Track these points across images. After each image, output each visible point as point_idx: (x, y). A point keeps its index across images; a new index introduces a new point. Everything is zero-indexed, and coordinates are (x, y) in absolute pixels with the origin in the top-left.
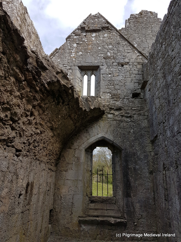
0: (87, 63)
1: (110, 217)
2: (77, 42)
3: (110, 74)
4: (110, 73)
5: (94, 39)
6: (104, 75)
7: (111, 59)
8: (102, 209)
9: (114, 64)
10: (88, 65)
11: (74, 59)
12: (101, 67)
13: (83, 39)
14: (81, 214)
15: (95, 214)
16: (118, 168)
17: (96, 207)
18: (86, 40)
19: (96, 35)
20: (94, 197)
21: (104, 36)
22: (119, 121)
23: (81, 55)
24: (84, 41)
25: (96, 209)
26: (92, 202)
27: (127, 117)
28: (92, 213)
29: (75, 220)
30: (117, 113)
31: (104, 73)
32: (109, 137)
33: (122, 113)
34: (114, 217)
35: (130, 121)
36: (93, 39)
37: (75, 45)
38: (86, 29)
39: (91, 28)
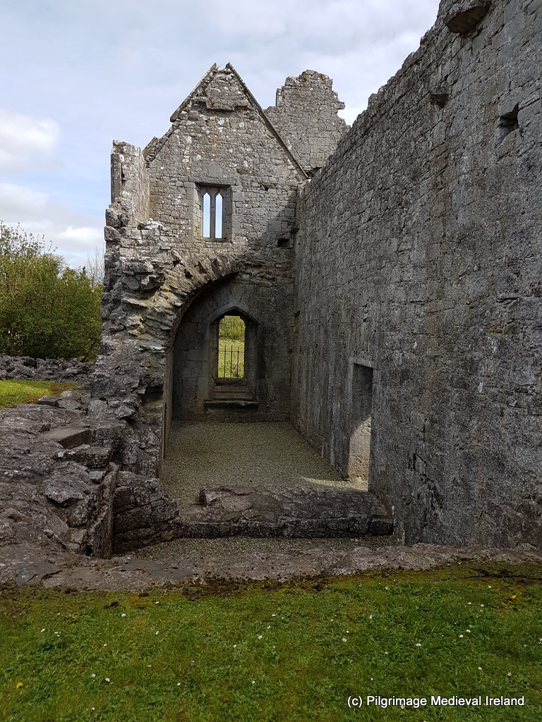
0: (211, 179)
1: (241, 399)
2: (193, 134)
3: (247, 202)
4: (247, 200)
5: (221, 131)
6: (238, 205)
7: (249, 174)
8: (230, 392)
9: (254, 184)
10: (213, 182)
11: (188, 168)
12: (233, 188)
13: (203, 128)
14: (207, 397)
15: (223, 397)
16: (252, 346)
17: (223, 390)
18: (208, 132)
19: (226, 123)
20: (220, 378)
21: (238, 125)
22: (258, 284)
23: (200, 160)
24: (204, 133)
25: (223, 392)
26: (218, 384)
27: (268, 279)
28: (218, 396)
29: (200, 404)
30: (255, 272)
31: (237, 200)
32: (244, 307)
33: (262, 272)
34: (244, 400)
35: (271, 285)
36: (221, 129)
37: (189, 140)
38: (208, 107)
39: (216, 106)
